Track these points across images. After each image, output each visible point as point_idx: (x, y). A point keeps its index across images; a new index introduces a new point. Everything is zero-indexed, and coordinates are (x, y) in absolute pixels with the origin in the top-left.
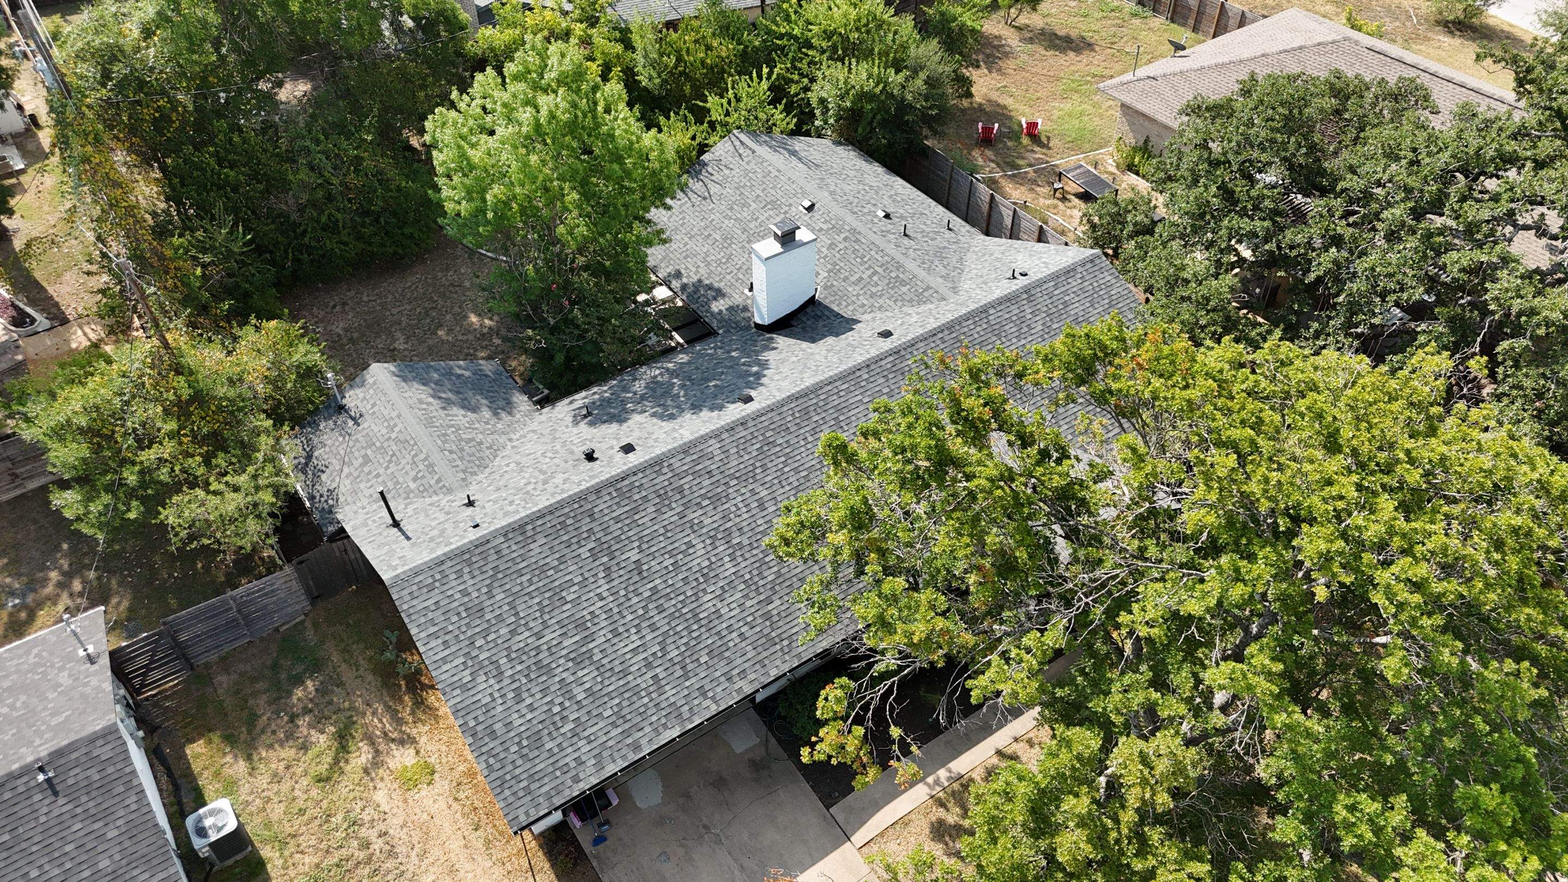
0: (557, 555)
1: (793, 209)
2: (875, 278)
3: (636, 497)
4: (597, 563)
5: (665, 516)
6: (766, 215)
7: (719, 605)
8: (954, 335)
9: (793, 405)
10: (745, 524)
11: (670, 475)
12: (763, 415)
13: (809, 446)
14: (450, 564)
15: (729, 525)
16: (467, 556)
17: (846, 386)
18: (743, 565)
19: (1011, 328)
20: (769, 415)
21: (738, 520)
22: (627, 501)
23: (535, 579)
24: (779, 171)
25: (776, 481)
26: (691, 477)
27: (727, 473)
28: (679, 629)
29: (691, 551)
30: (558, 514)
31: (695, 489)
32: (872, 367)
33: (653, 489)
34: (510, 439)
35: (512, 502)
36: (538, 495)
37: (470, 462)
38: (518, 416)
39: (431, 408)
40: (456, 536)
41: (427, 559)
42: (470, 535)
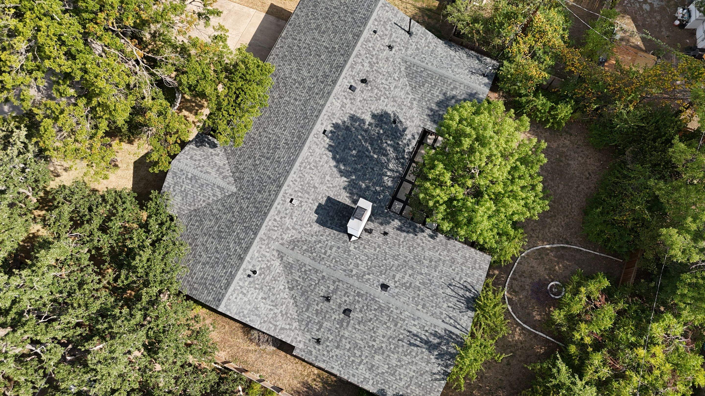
0: (343, 39)
2: (323, 251)
3: (334, 70)
4: (331, 47)
5: (321, 73)
6: (406, 279)
8: (263, 212)
9: (305, 136)
10: (297, 91)
11: (329, 83)
13: (292, 128)
14: (369, 14)
15: (302, 86)
16: (366, 19)
17: (292, 158)
18: (290, 81)
20: (311, 126)
21: (300, 90)
22: (336, 66)
25: (296, 109)
26: (322, 88)
27: (312, 99)
30: (351, 48)
31: (318, 86)
32: (286, 174)
33: (331, 75)
34: (415, 99)
35: (374, 49)
36: (366, 54)
37: (413, 74)
38: (425, 117)
39: (449, 88)
40: (378, 25)
41: (376, 10)
42: (372, 26)
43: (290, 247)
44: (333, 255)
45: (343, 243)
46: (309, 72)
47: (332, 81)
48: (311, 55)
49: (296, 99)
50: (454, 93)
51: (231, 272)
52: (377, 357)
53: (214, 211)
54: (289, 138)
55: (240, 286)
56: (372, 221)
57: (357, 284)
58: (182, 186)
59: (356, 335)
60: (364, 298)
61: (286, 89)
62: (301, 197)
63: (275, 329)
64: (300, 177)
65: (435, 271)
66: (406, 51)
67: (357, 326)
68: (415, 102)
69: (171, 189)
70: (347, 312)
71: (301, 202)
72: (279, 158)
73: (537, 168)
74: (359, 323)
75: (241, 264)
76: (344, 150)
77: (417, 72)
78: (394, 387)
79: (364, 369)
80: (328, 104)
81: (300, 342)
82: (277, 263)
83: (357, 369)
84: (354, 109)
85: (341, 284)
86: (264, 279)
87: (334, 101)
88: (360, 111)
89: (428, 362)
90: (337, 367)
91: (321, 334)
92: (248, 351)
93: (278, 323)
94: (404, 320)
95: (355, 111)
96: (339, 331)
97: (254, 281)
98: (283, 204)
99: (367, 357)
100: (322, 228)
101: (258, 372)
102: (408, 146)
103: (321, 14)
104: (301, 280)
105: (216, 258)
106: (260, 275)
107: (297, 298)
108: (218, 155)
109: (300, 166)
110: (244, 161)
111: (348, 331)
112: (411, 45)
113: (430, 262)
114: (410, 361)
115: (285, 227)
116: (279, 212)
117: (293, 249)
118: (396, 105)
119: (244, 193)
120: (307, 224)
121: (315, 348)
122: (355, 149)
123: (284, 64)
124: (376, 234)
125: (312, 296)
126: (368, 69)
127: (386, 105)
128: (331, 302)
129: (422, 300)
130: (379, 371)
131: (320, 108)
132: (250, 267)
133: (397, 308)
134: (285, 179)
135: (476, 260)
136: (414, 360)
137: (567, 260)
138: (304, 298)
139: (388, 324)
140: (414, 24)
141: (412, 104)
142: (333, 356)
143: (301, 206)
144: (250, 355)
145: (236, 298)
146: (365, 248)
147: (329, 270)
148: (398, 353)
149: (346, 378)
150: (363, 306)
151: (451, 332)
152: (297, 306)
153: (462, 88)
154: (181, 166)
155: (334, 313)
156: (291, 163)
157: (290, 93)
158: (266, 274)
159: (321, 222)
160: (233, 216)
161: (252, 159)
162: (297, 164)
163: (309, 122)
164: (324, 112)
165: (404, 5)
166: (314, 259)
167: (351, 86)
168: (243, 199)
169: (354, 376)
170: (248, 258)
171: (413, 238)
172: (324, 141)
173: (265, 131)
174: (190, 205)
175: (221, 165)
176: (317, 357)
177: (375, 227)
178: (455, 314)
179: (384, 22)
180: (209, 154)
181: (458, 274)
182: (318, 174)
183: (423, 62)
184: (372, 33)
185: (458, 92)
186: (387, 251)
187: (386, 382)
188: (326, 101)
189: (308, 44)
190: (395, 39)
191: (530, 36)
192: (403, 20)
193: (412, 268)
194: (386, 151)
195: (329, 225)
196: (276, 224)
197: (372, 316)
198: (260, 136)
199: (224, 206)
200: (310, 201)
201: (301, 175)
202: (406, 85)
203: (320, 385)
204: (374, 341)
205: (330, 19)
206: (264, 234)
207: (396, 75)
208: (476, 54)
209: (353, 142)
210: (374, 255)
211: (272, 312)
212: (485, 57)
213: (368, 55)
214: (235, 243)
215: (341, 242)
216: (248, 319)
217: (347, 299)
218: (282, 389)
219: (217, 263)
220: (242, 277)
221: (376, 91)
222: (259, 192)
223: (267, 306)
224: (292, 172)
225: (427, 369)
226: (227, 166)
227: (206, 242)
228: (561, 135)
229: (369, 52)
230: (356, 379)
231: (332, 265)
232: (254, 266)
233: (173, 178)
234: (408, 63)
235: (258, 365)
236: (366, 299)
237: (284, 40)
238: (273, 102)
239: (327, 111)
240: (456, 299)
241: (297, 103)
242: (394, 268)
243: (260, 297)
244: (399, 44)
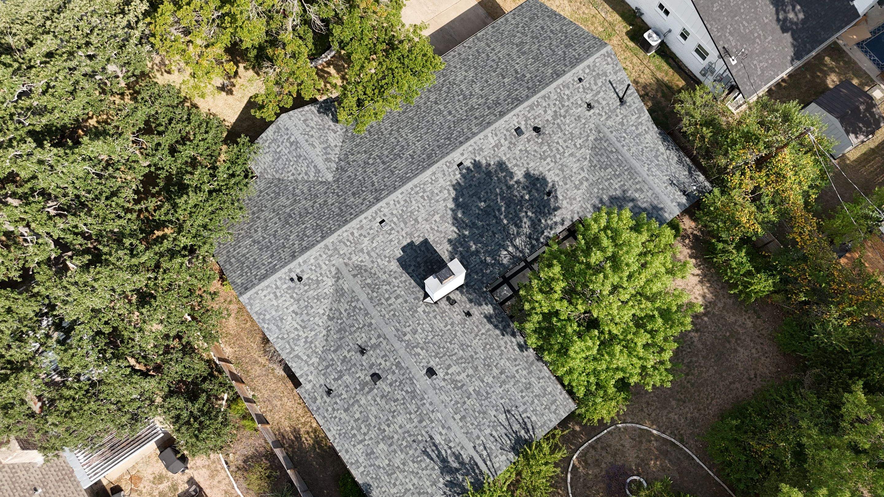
0: (540, 71)
1: (442, 375)
2: (387, 296)
3: (509, 100)
4: (522, 74)
5: (494, 97)
6: (461, 377)
7: (466, 74)
8: (344, 219)
9: (436, 159)
10: (457, 104)
11: (495, 112)
13: (427, 143)
14: (585, 56)
15: (465, 102)
16: (579, 61)
17: (408, 176)
18: (457, 89)
19: (309, 232)
20: (448, 151)
21: (461, 104)
22: (514, 97)
23: (547, 61)
25: (443, 124)
26: (485, 114)
27: (467, 121)
30: (544, 85)
31: (482, 111)
32: (392, 189)
33: (502, 105)
34: (587, 180)
35: (568, 99)
36: (556, 100)
37: (600, 149)
40: (587, 74)
41: (595, 56)
42: (581, 72)
43: (353, 273)
44: (395, 306)
45: (414, 299)
46: (482, 90)
47: (500, 112)
48: (495, 72)
49: (450, 113)
50: (637, 195)
52: (382, 445)
53: (297, 191)
54: (418, 152)
55: (276, 285)
56: (462, 293)
57: (402, 352)
58: (279, 146)
59: (373, 408)
60: (402, 372)
61: (447, 96)
62: (395, 223)
63: (290, 353)
64: (405, 201)
65: (500, 387)
66: (607, 119)
67: (378, 399)
68: (585, 184)
69: (267, 144)
70: (376, 377)
71: (392, 229)
72: (395, 168)
73: (676, 331)
74: (382, 397)
75: (290, 262)
76: (471, 196)
77: (606, 149)
78: (383, 489)
79: (361, 451)
80: (481, 135)
81: (310, 381)
82: (330, 282)
83: (354, 446)
84: (508, 156)
85: (385, 343)
86: (306, 291)
87: (490, 135)
88: (514, 162)
89: (434, 484)
90: (334, 432)
91: (336, 386)
92: (256, 362)
93: (296, 348)
94: (432, 422)
95: (509, 159)
96: (356, 394)
97: (294, 288)
98: (370, 221)
99: (371, 439)
100: (400, 270)
101: (253, 390)
102: (551, 229)
103: (533, 32)
104: (345, 314)
105: (270, 242)
106: (305, 285)
107: (332, 332)
108: (335, 133)
109: (412, 189)
110: (359, 153)
111: (366, 399)
112: (617, 116)
113: (501, 373)
114: (415, 470)
115: (359, 247)
116: (362, 227)
117: (355, 276)
118: (562, 176)
119: (338, 187)
120: (385, 257)
121: (322, 397)
122: (485, 201)
123: (461, 68)
124: (457, 310)
125: (348, 339)
126: (550, 118)
127: (549, 170)
128: (365, 357)
129: (465, 410)
130: (376, 463)
131: (470, 135)
132: (298, 271)
133: (431, 404)
134: (388, 195)
135: (556, 400)
136: (420, 471)
137: (670, 461)
138: (338, 336)
139: (413, 416)
140: (633, 93)
141: (581, 183)
142: (336, 417)
143: (390, 234)
144: (256, 367)
145: (265, 296)
146: (435, 317)
147: (380, 319)
148: (407, 454)
149: (337, 449)
150: (396, 381)
151: (476, 464)
152: (327, 340)
153: (649, 194)
154: (289, 124)
155: (361, 370)
156: (404, 180)
157: (448, 103)
158: (312, 287)
159: (402, 262)
160: (313, 207)
161: (367, 155)
162: (410, 185)
163: (449, 144)
164: (472, 142)
165: (641, 68)
166: (371, 299)
167: (519, 128)
168: (333, 193)
169: (347, 451)
170: (300, 260)
171: (497, 335)
172: (455, 175)
173: (398, 131)
174: (277, 172)
175: (333, 145)
176: (319, 408)
177: (461, 301)
178: (493, 448)
179: (598, 74)
180: (327, 126)
181: (524, 404)
182: (427, 208)
183: (619, 142)
184: (576, 79)
185: (642, 196)
186: (458, 334)
187: (378, 478)
188: (481, 131)
189: (499, 58)
190: (601, 100)
191: (763, 173)
192: (621, 82)
193: (476, 369)
194: (521, 221)
195: (410, 271)
196: (351, 238)
197: (399, 397)
198: (390, 134)
199: (310, 190)
200: (404, 233)
201: (408, 199)
202: (586, 159)
203: (311, 442)
204: (389, 426)
205: (539, 42)
206: (333, 242)
207: (580, 141)
208: (691, 164)
209: (487, 193)
210: (441, 330)
211: (296, 333)
212: (699, 173)
213: (557, 103)
214: (298, 236)
215: (413, 296)
216: (266, 326)
217: (383, 363)
218: (268, 423)
219: (268, 247)
220: (284, 276)
221: (545, 148)
222: (354, 194)
223: (294, 323)
224: (400, 191)
225: (429, 491)
226: (338, 149)
227: (270, 219)
228: (746, 312)
229: (561, 100)
230: (347, 457)
231: (387, 316)
232: (302, 271)
233: (274, 133)
234: (601, 135)
235: (258, 383)
236: (403, 375)
237: (476, 41)
238: (425, 103)
239: (475, 143)
240: (505, 431)
241: (449, 118)
242: (454, 358)
243: (292, 309)
244: (603, 108)
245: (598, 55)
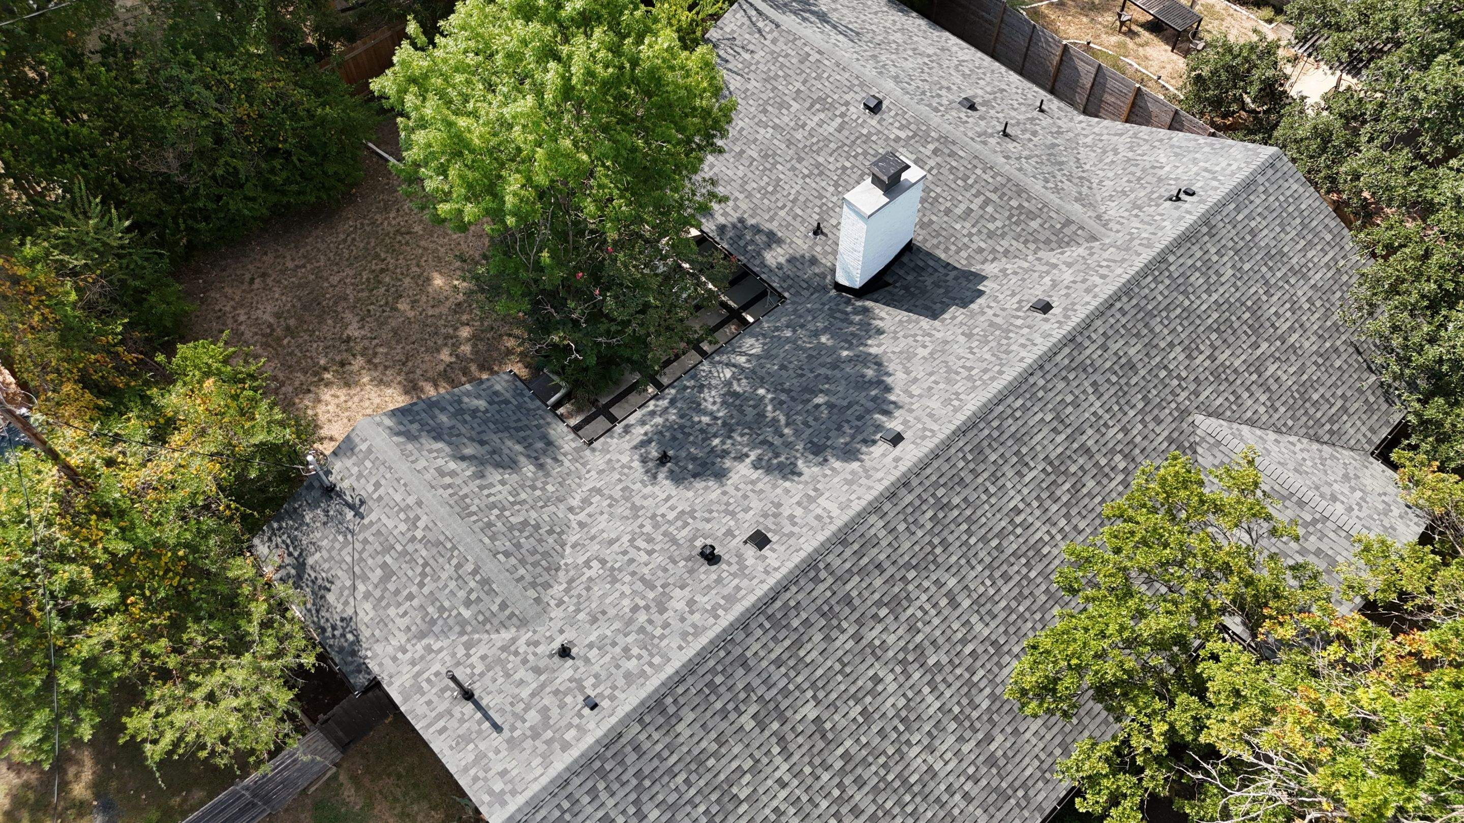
0: (713, 735)
1: (852, 109)
2: (989, 209)
3: (795, 623)
4: (767, 733)
5: (838, 643)
6: (816, 119)
7: (930, 760)
8: (1134, 302)
9: (961, 444)
10: (938, 633)
11: (830, 580)
12: (927, 465)
13: (993, 500)
14: (577, 781)
15: (919, 638)
16: (597, 764)
17: (1020, 402)
18: (948, 694)
19: (1197, 279)
20: (936, 464)
21: (928, 629)
22: (784, 633)
23: (693, 777)
24: (820, 52)
25: (963, 561)
26: (857, 579)
27: (901, 562)
28: (888, 805)
29: (880, 688)
30: (702, 671)
31: (866, 594)
32: (1047, 367)
33: (813, 607)
34: (571, 509)
35: (626, 650)
36: (662, 637)
37: (535, 564)
38: (567, 463)
39: (458, 481)
40: (570, 726)
41: (544, 781)
42: (591, 726)
43: (1073, 227)
44: (968, 195)
45: (931, 222)
46: (876, 680)
47: (816, 580)
48: (846, 756)
49: (954, 603)
50: (452, 465)
51: (1238, 210)
52: (929, 52)
53: (1264, 398)
54: (1009, 472)
55: (1219, 180)
58: (1364, 500)
59: (960, 83)
60: (927, 102)
61: (971, 671)
62: (1016, 316)
63: (1136, 133)
64: (1007, 352)
66: (514, 640)
67: (955, 88)
68: (575, 502)
69: (1396, 510)
71: (1018, 308)
72: (1055, 431)
74: (949, 88)
76: (852, 404)
77: (522, 562)
78: (909, 22)
79: (959, 55)
80: (857, 507)
82: (1113, 215)
83: (973, 61)
84: (778, 491)
85: (971, 134)
86: (1154, 193)
87: (836, 513)
88: (760, 486)
89: (834, 10)
91: (1034, 114)
93: (1128, 140)
94: (856, 52)
95: (775, 487)
96: (994, 100)
98: (1074, 304)
99: (949, 60)
100: (976, 268)
102: (653, 412)
104: (1059, 178)
105: (1270, 269)
106: (1161, 196)
107: (1073, 165)
109: (1000, 373)
111: (975, 92)
113: (742, 152)
114: (867, 24)
115: (1078, 267)
116: (1088, 290)
118: (636, 499)
119: (1174, 393)
120: (1015, 273)
122: (817, 406)
125: (1039, 152)
126: (676, 593)
127: (668, 498)
128: (999, 129)
129: (802, 72)
130: (930, 41)
131: (887, 507)
132: (1186, 206)
133: (863, 66)
136: (860, 22)
138: (1060, 159)
139: (890, 63)
141: (585, 501)
142: (1016, 88)
143: (1019, 303)
145: (1229, 165)
148: (886, 38)
150: (932, 97)
152: (1077, 159)
153: (423, 463)
155: (998, 118)
156: (1024, 389)
157: (964, 641)
158: (1144, 199)
159: (974, 278)
160: (1213, 347)
162: (1008, 377)
167: (760, 548)
168: (1180, 377)
170: (1190, 219)
171: (754, 215)
174: (1334, 457)
179: (537, 737)
182: (951, 358)
184: (605, 703)
185: (440, 461)
186: (831, 189)
187: (923, 31)
190: (530, 677)
193: (790, 143)
194: (724, 403)
195: (953, 273)
196: (1103, 271)
197: (920, 82)
199: (1236, 395)
200: (990, 312)
201: (1003, 356)
202: (574, 546)
204: (926, 64)
206: (1138, 255)
209: (816, 420)
211: (1139, 152)
214: (1218, 274)
215: (935, 226)
217: (964, 117)
219: (1270, 256)
220: (1211, 192)
221: (682, 534)
222: (1132, 367)
223: (1151, 159)
224: (1028, 361)
227: (1293, 328)
229: (648, 642)
230: (978, 55)
231: (978, 171)
232: (1177, 208)
236: (922, 100)
239: (870, 488)
240: (729, 66)
241: (952, 582)
242: (833, 146)
243: (1167, 169)
244: (525, 661)
245: (535, 787)
